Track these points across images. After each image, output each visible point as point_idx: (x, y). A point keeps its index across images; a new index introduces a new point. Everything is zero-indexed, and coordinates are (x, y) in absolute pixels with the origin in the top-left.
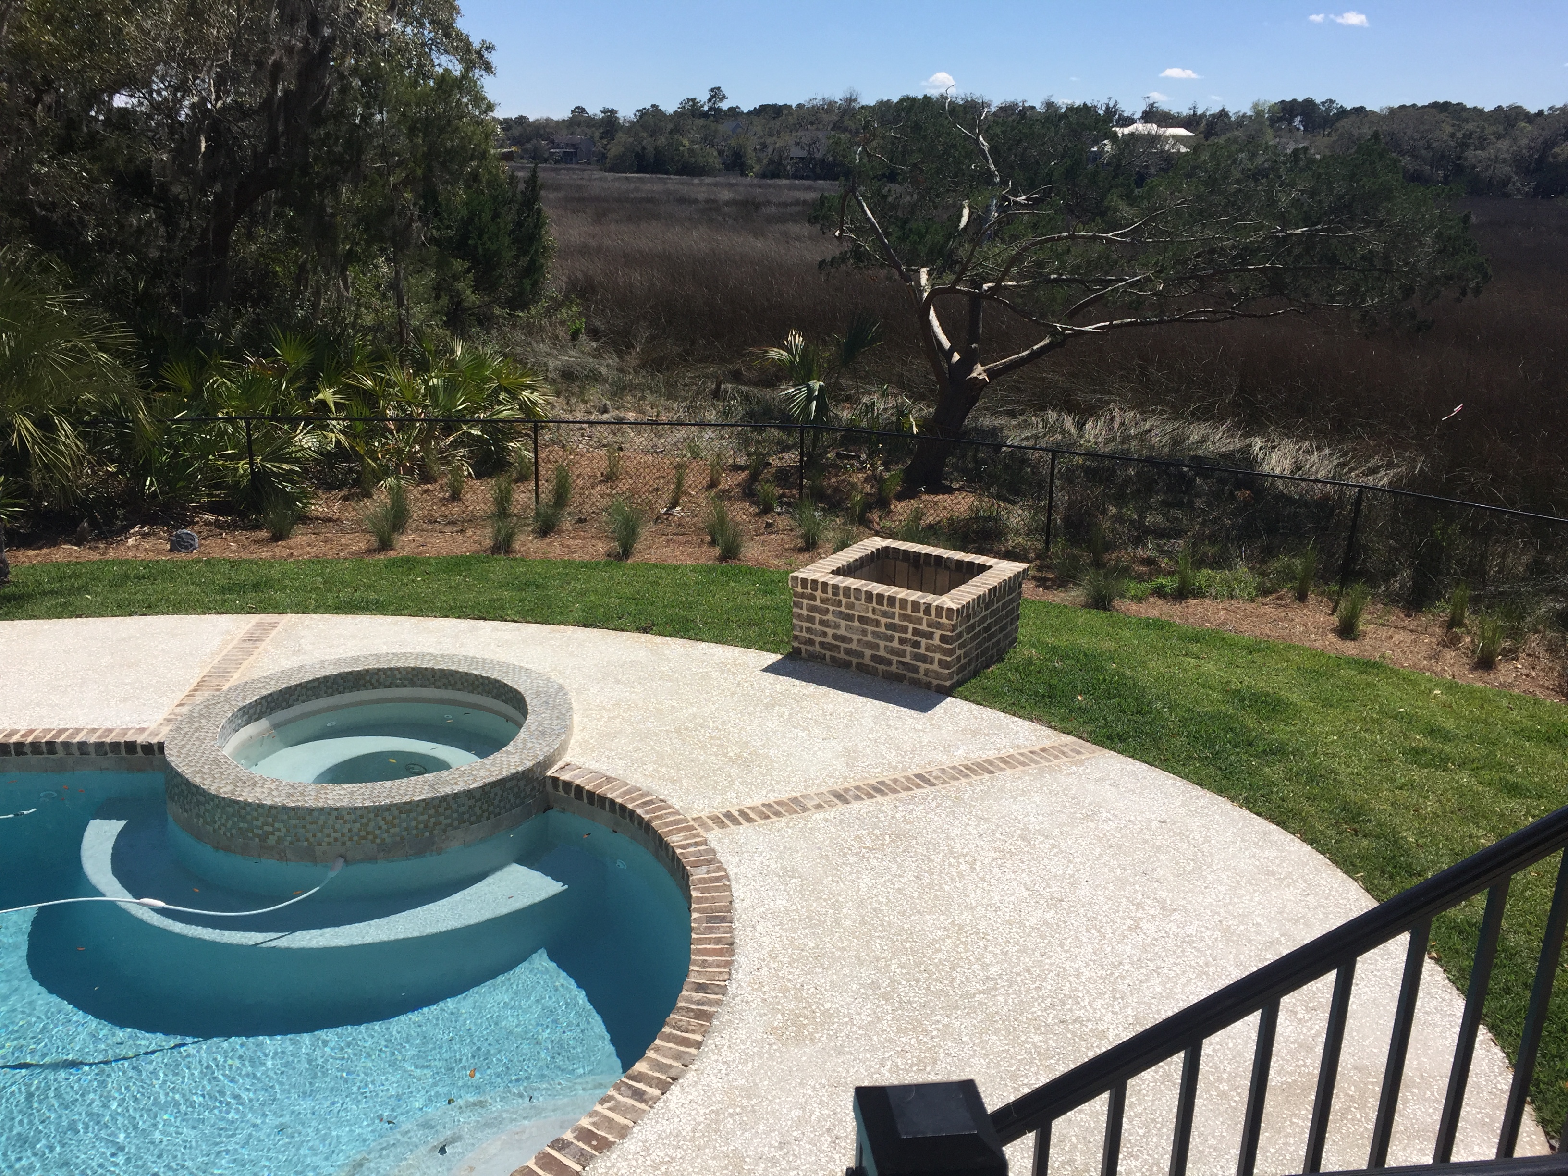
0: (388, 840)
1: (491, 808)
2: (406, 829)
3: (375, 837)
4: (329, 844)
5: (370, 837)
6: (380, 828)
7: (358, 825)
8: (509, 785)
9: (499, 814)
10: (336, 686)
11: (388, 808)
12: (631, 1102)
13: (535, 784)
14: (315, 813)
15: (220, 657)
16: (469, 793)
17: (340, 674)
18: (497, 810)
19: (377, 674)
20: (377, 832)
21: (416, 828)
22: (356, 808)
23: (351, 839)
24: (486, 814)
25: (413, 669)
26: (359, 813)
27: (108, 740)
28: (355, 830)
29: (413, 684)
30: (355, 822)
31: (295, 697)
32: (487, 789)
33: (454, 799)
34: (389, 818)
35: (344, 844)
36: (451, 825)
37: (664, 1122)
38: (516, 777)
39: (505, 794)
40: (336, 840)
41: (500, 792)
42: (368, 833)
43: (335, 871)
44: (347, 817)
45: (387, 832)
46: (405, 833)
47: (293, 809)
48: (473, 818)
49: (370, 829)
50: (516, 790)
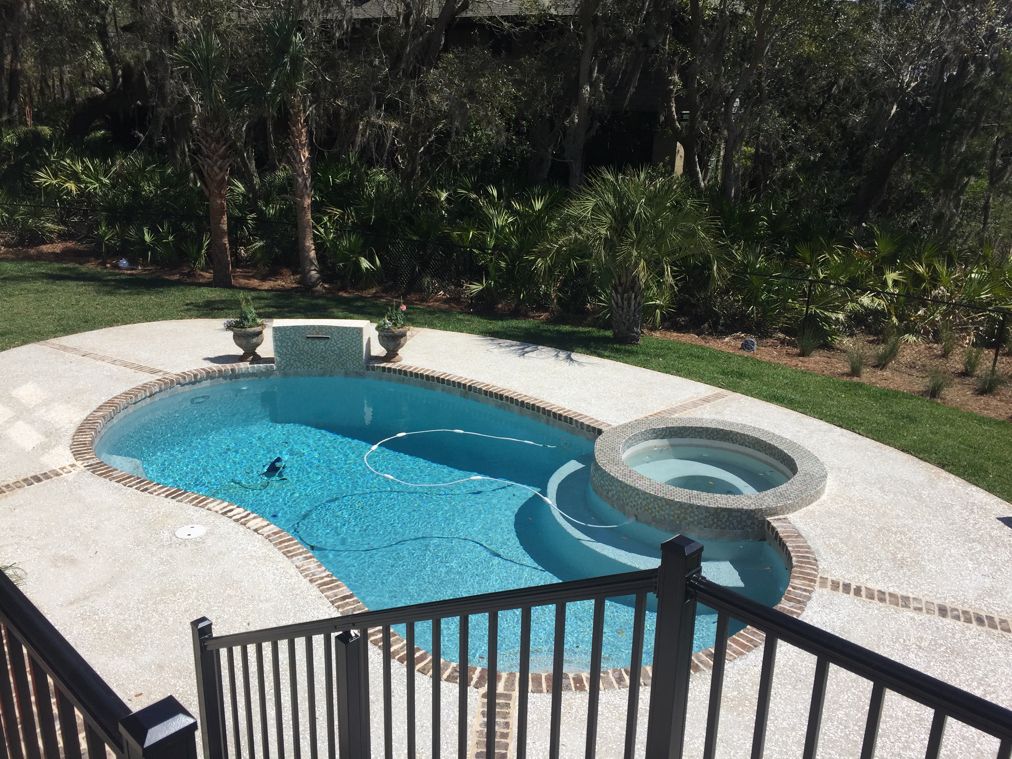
0: (658, 516)
1: (719, 523)
2: (668, 514)
3: (652, 512)
4: (631, 506)
5: (650, 511)
6: (655, 508)
7: (645, 502)
8: (734, 514)
9: (724, 529)
10: (712, 435)
11: (661, 499)
12: (614, 680)
13: (755, 521)
14: (628, 488)
15: (680, 404)
16: (707, 509)
17: (716, 429)
18: (723, 526)
19: (736, 435)
20: (654, 510)
21: (673, 516)
22: (646, 493)
23: (641, 509)
24: (715, 525)
25: (756, 438)
26: (647, 496)
27: (592, 425)
28: (643, 504)
29: (754, 448)
30: (644, 500)
31: (687, 433)
32: (719, 511)
33: (697, 508)
34: (660, 505)
35: (637, 509)
36: (692, 522)
37: (618, 698)
38: (740, 511)
39: (731, 519)
40: (634, 506)
41: (727, 516)
42: (649, 509)
43: (629, 522)
44: (641, 496)
45: (658, 512)
46: (667, 516)
47: (620, 481)
48: (707, 524)
49: (650, 506)
50: (739, 519)
